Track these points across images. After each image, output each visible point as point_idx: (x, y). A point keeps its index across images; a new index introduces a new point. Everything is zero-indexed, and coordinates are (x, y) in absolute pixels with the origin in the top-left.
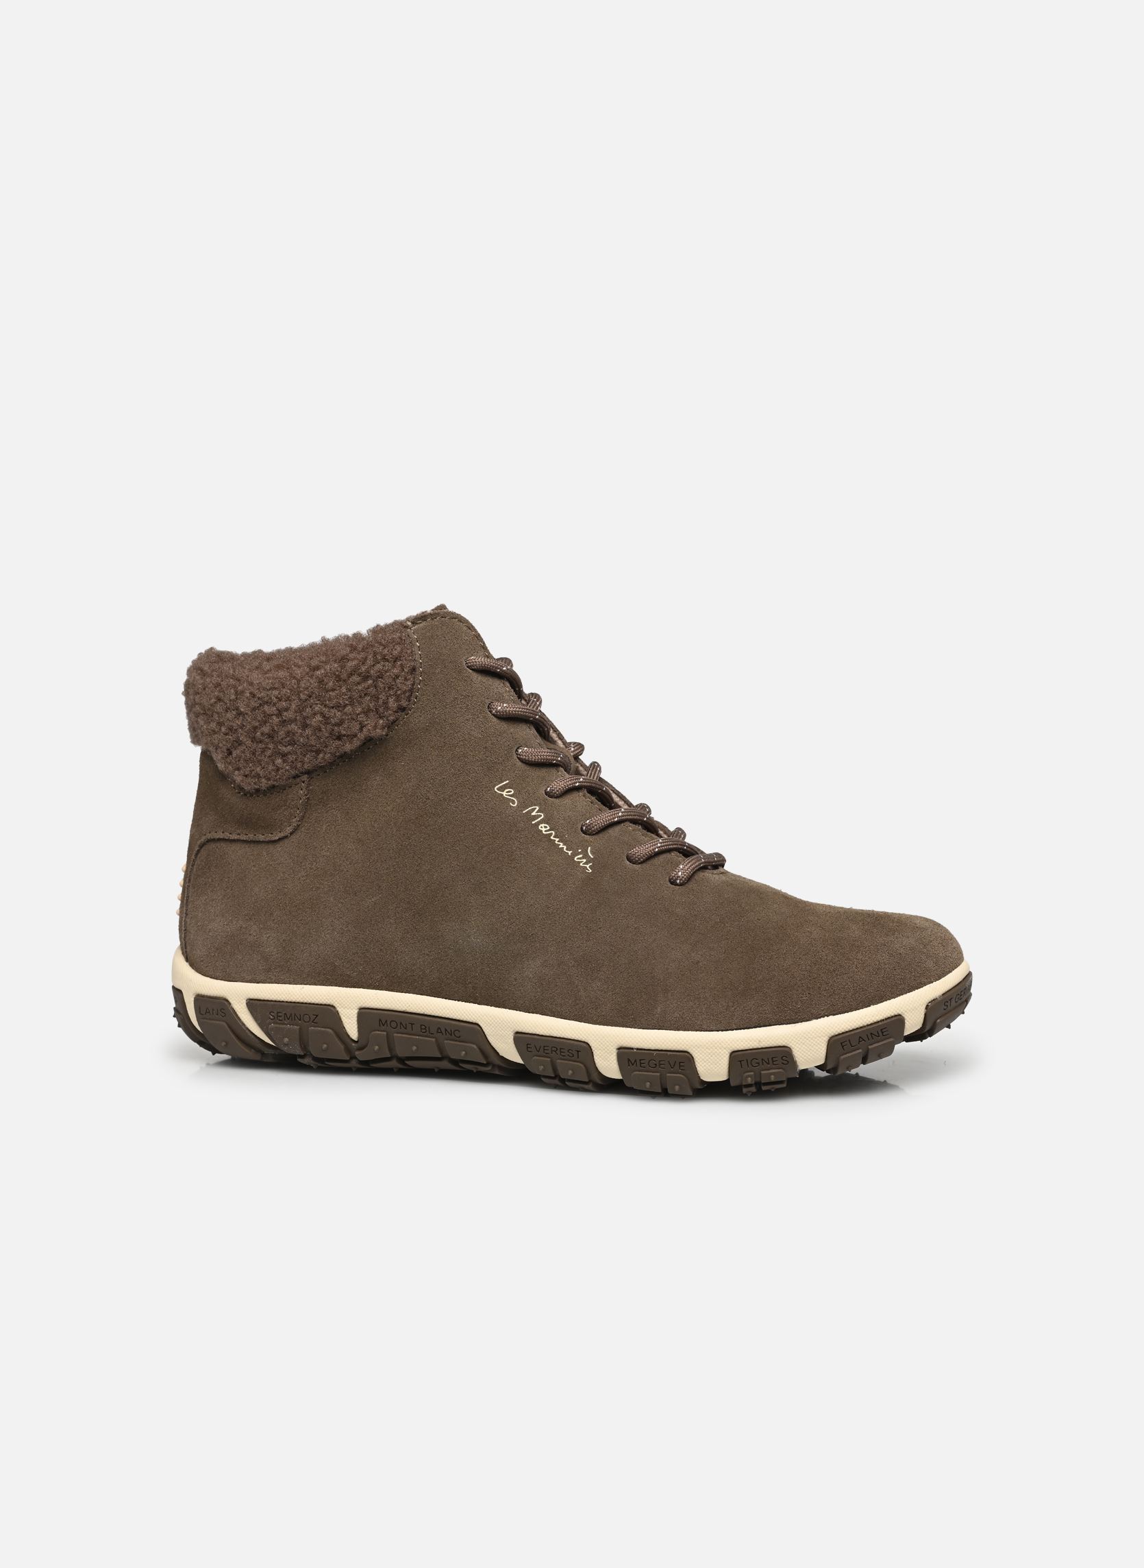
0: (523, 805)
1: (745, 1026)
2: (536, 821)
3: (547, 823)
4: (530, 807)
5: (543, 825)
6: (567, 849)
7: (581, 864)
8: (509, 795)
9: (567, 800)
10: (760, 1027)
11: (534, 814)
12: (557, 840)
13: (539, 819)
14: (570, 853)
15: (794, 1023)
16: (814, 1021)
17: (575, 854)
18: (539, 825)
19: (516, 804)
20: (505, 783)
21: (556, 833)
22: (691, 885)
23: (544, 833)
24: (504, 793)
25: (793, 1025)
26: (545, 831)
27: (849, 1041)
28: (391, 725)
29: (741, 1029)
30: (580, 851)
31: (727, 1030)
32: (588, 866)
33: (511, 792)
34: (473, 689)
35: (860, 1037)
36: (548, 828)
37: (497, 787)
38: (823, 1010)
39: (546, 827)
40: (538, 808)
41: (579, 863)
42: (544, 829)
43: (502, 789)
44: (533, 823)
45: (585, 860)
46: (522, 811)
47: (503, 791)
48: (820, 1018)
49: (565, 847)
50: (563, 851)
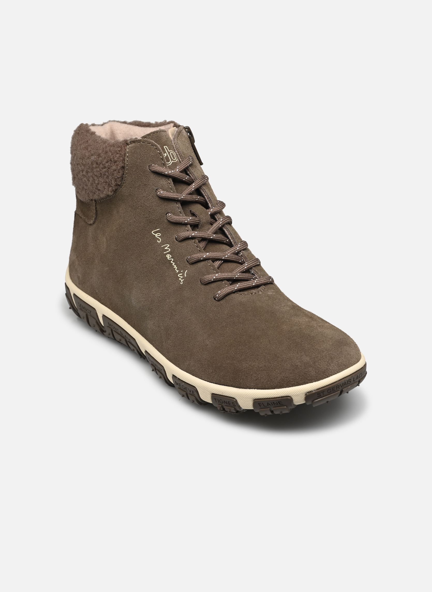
0: (163, 243)
1: (219, 383)
2: (166, 252)
3: (171, 255)
4: (165, 244)
5: (169, 255)
6: (177, 269)
7: (180, 279)
8: (158, 236)
9: (184, 244)
10: (225, 385)
11: (166, 248)
12: (174, 263)
13: (167, 252)
14: (177, 271)
15: (239, 388)
16: (248, 390)
17: (179, 273)
18: (167, 254)
19: (160, 242)
20: (158, 230)
21: (174, 260)
22: (222, 302)
23: (168, 259)
24: (156, 235)
25: (239, 389)
26: (169, 258)
27: (262, 403)
28: (115, 191)
29: (217, 384)
30: (182, 271)
31: (211, 383)
32: (182, 280)
33: (159, 235)
34: (150, 181)
35: (268, 403)
36: (171, 257)
37: (153, 231)
38: (252, 386)
39: (170, 256)
40: (169, 245)
41: (179, 277)
42: (168, 257)
43: (155, 233)
44: (164, 253)
45: (182, 277)
46: (161, 246)
47: (156, 234)
48: (251, 389)
49: (176, 268)
50: (175, 270)
